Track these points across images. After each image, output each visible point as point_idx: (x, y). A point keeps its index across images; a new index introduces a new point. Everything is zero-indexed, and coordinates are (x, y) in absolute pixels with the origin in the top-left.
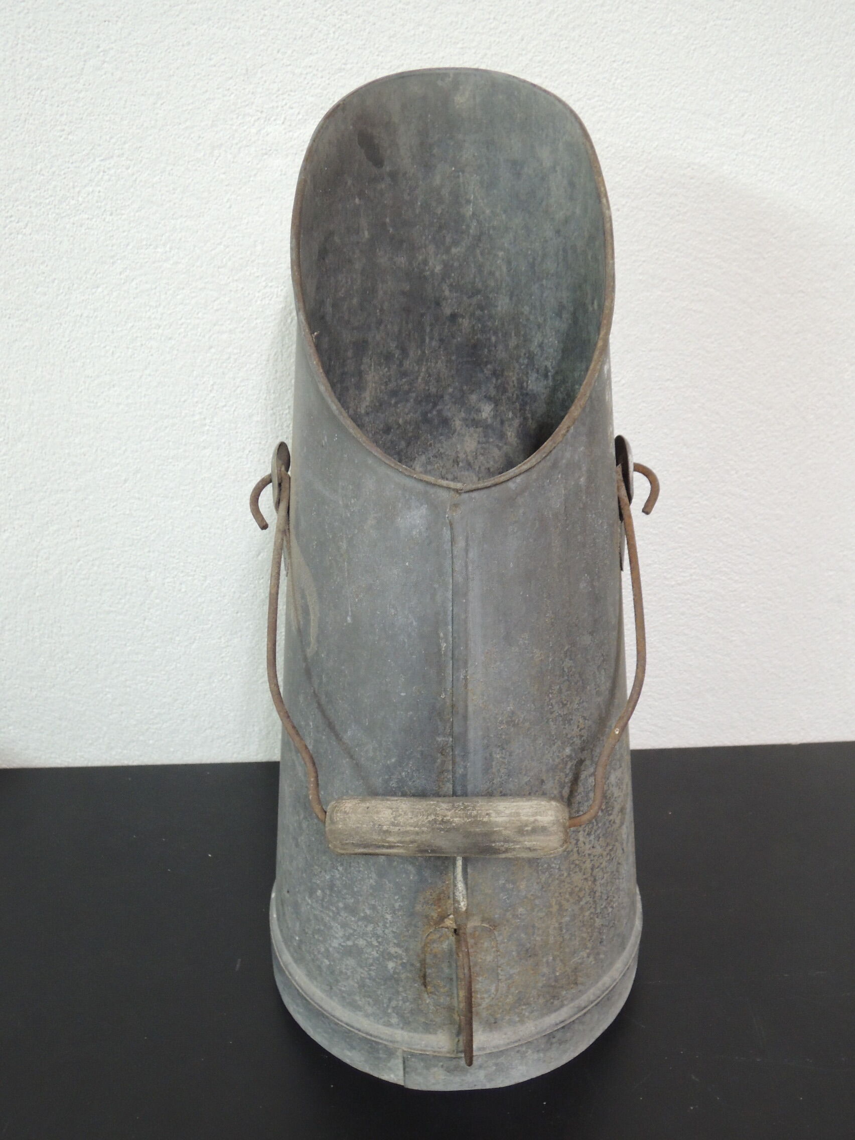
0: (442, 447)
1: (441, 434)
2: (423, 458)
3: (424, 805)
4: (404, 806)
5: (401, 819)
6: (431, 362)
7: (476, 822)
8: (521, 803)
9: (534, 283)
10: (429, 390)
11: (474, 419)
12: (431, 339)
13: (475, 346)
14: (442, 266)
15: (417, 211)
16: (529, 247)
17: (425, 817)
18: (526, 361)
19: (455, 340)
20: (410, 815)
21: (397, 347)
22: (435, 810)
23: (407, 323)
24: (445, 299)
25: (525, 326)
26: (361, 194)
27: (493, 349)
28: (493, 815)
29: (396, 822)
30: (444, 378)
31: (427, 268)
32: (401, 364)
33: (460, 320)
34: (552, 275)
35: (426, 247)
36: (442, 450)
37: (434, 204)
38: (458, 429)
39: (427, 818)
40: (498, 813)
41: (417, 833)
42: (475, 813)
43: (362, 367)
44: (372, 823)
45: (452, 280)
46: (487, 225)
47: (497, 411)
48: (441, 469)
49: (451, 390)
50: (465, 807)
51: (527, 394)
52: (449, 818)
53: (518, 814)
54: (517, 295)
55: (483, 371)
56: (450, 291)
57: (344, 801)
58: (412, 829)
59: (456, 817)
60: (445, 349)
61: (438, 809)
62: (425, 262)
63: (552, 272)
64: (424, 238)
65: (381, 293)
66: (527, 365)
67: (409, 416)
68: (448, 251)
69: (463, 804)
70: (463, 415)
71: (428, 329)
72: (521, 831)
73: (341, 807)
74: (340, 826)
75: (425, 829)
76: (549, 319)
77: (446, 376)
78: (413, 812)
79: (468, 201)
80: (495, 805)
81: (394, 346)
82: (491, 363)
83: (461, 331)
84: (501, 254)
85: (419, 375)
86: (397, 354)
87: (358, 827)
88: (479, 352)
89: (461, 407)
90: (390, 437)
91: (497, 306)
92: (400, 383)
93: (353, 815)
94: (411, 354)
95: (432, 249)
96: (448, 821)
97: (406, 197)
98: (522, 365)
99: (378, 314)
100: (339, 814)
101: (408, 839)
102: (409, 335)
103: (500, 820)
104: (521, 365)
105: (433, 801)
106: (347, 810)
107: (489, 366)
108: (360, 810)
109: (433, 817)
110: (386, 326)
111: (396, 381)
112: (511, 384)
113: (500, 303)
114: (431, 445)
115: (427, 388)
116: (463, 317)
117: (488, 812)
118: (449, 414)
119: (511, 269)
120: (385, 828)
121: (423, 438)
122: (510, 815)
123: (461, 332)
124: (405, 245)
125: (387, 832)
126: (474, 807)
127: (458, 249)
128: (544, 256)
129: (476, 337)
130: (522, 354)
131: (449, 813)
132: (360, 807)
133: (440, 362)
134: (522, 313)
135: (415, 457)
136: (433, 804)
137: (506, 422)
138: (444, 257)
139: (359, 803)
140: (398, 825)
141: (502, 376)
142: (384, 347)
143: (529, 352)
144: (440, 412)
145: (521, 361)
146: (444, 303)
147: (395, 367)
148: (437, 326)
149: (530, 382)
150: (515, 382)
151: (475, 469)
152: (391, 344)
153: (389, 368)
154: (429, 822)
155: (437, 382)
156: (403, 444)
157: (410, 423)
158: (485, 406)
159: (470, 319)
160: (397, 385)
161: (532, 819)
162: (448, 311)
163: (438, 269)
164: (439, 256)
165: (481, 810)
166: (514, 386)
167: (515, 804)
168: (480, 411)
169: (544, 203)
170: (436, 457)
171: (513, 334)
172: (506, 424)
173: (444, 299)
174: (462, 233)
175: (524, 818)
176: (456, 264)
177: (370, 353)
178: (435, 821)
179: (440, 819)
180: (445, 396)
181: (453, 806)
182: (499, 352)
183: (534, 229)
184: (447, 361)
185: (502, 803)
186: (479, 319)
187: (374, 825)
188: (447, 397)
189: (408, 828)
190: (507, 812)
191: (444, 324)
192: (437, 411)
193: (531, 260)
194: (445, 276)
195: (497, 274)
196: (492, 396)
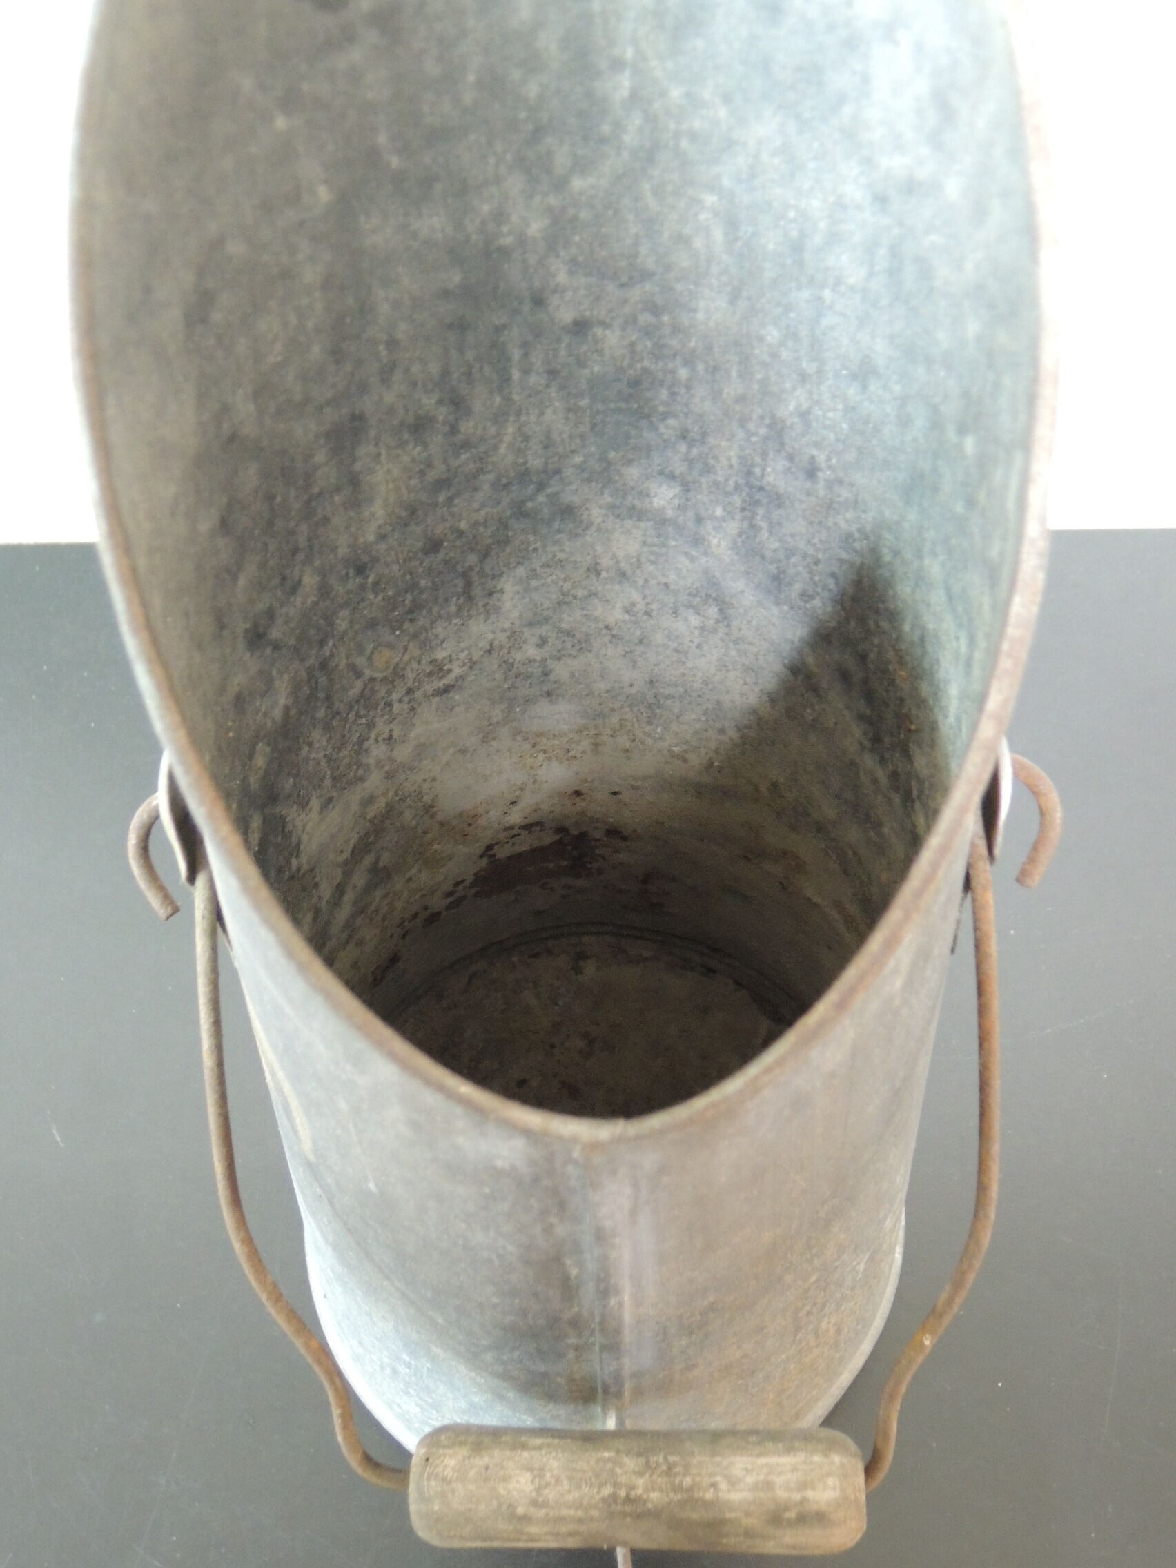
0: (562, 551)
1: (559, 531)
2: (521, 571)
3: (593, 1461)
4: (554, 1464)
5: (550, 1494)
6: (528, 414)
7: (691, 1501)
8: (773, 1460)
9: (799, 288)
10: (525, 463)
11: (634, 507)
12: (526, 371)
13: (636, 383)
14: (547, 222)
15: (468, 98)
16: (792, 202)
17: (595, 1491)
18: (763, 431)
19: (587, 371)
20: (566, 1485)
21: (440, 402)
22: (612, 1473)
23: (461, 351)
24: (559, 290)
25: (764, 365)
26: (289, 102)
27: (683, 390)
28: (723, 1486)
29: (540, 1499)
30: (563, 440)
31: (505, 229)
32: (454, 430)
33: (599, 331)
34: (852, 289)
35: (498, 180)
36: (560, 556)
37: (516, 74)
38: (599, 520)
39: (599, 1492)
40: (733, 1483)
41: (580, 1521)
42: (688, 1481)
43: (358, 466)
44: (495, 1503)
45: (574, 250)
46: (672, 126)
47: (687, 500)
48: (561, 583)
49: (578, 459)
50: (670, 1469)
51: (761, 489)
52: (639, 1492)
53: (768, 1486)
54: (749, 298)
55: (656, 429)
56: (571, 273)
57: (441, 1451)
58: (572, 1512)
59: (654, 1490)
60: (562, 387)
61: (619, 1471)
62: (500, 216)
63: (852, 281)
64: (492, 160)
65: (384, 309)
66: (766, 439)
67: (483, 513)
68: (560, 184)
69: (665, 1458)
70: (607, 498)
71: (516, 354)
72: (776, 1518)
73: (437, 1466)
74: (436, 1507)
75: (595, 1513)
76: (830, 375)
77: (565, 436)
78: (570, 1478)
79: (618, 64)
80: (725, 1463)
81: (433, 401)
82: (675, 416)
83: (600, 352)
84: (710, 199)
85: (501, 441)
86: (442, 414)
87: (470, 1510)
88: (648, 395)
89: (604, 486)
90: (440, 556)
91: (694, 311)
92: (454, 463)
93: (460, 1486)
94: (477, 406)
95: (515, 184)
96: (638, 1500)
97: (431, 68)
98: (753, 435)
99: (384, 353)
100: (433, 1483)
101: (564, 1529)
102: (469, 374)
103: (736, 1496)
104: (750, 434)
105: (607, 1448)
106: (449, 1473)
107: (671, 422)
108: (472, 1473)
109: (607, 1491)
110: (407, 370)
111: (445, 461)
112: (724, 461)
113: (702, 304)
114: (535, 550)
115: (521, 460)
116: (604, 325)
117: (713, 1480)
118: (576, 500)
119: (736, 239)
120: (520, 1511)
121: (517, 542)
122: (756, 1487)
123: (602, 356)
124: (439, 187)
125: (526, 1519)
126: (687, 1468)
127: (591, 181)
128: (834, 238)
129: (639, 366)
130: (755, 416)
131: (640, 1482)
132: (471, 1468)
133: (549, 411)
134: (761, 339)
135: (503, 573)
136: (609, 1459)
137: (709, 522)
138: (553, 200)
139: (469, 1457)
140: (544, 1505)
141: (703, 443)
142: (407, 410)
143: (773, 417)
144: (553, 498)
145: (751, 426)
146: (554, 300)
147: (439, 439)
148: (539, 346)
149: (769, 469)
150: (735, 461)
151: (635, 582)
152: (425, 401)
153: (425, 445)
154: (604, 1500)
155: (546, 447)
156: (472, 559)
157: (485, 524)
158: (660, 486)
159: (623, 329)
160: (449, 470)
161: (797, 1497)
162: (566, 316)
163: (536, 227)
164: (538, 198)
165: (699, 1474)
166: (731, 466)
167: (763, 1460)
168: (648, 495)
169: (847, 110)
170: (549, 566)
171: (734, 374)
172: (709, 525)
173: (554, 292)
174: (603, 140)
175: (781, 1494)
176: (584, 215)
177: (373, 433)
178: (614, 1497)
179: (623, 1493)
180: (564, 470)
181: (647, 1464)
182: (697, 400)
183: (811, 165)
184: (569, 410)
185: (738, 1458)
186: (648, 332)
187: (500, 1505)
188: (568, 472)
189: (565, 1512)
190: (750, 1480)
191: (559, 340)
192: (548, 496)
193: (795, 234)
194: (554, 240)
195: (698, 243)
196: (677, 473)
